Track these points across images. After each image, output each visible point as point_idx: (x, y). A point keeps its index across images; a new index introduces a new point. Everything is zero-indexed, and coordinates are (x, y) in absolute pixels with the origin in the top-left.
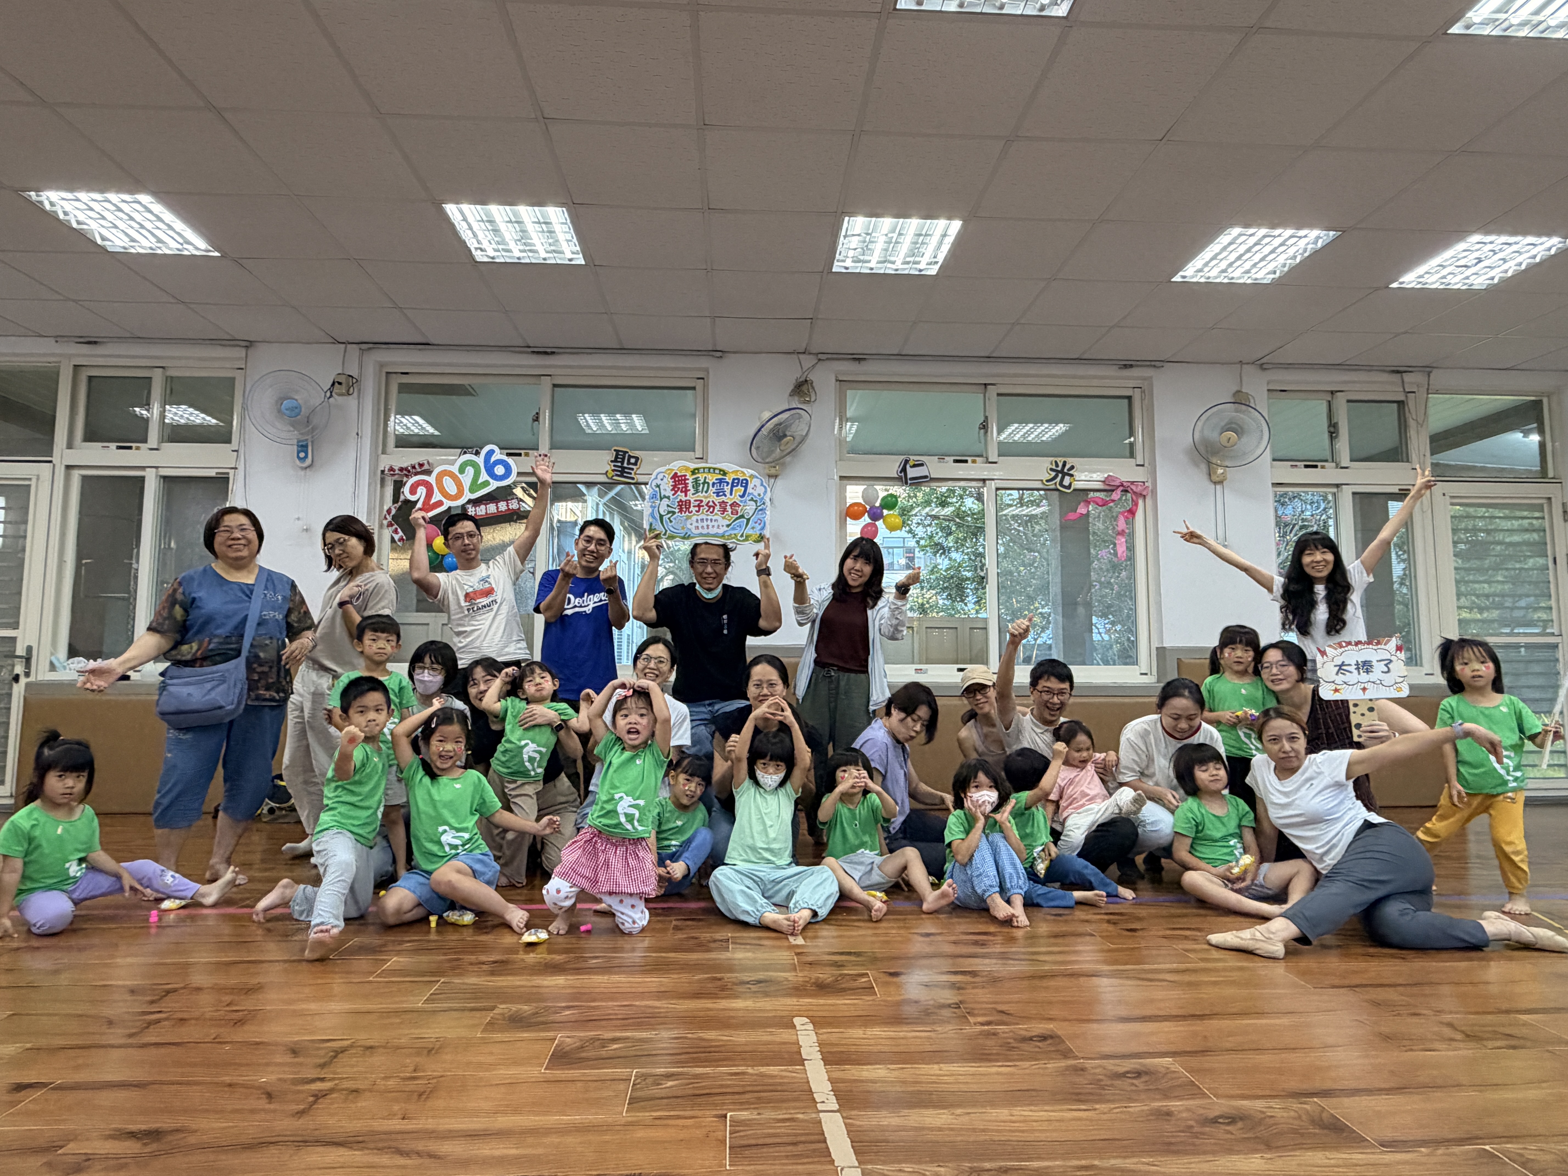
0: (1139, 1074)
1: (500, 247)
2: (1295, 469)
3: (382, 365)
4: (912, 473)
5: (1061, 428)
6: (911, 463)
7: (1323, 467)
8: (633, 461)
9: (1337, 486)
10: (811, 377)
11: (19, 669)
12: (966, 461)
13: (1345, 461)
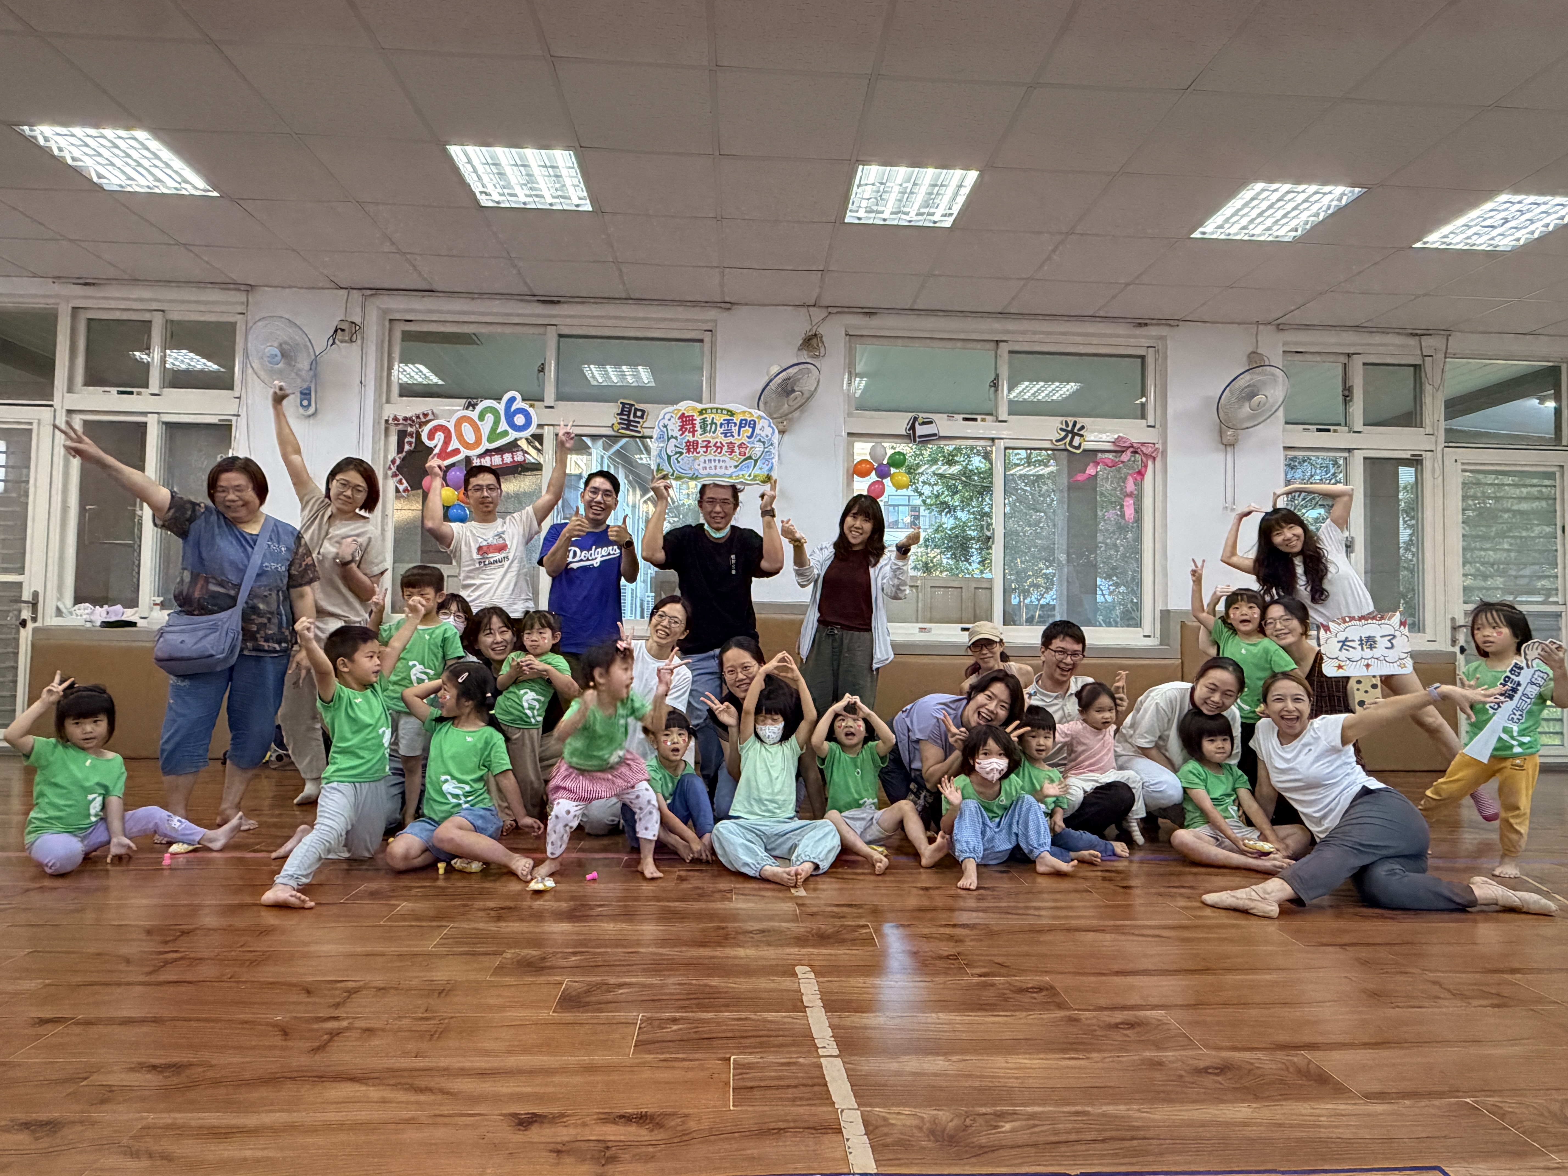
0: (1131, 1025)
1: (506, 191)
2: (1307, 433)
3: (385, 312)
4: (921, 430)
5: (1072, 387)
6: (920, 420)
7: (1335, 431)
8: (639, 414)
9: (1349, 450)
10: (821, 331)
11: (26, 614)
12: (975, 420)
13: (1358, 425)
